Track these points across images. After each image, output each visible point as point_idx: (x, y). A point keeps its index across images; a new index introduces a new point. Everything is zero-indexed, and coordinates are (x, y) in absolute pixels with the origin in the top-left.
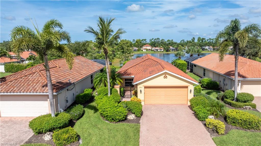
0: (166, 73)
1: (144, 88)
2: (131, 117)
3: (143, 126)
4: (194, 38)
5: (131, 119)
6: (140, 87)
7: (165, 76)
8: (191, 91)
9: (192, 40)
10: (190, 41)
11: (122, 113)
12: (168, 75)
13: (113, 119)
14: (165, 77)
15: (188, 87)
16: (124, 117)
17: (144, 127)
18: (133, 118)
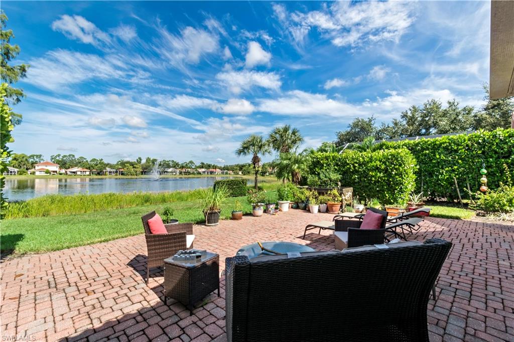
4: (140, 159)
9: (137, 161)
10: (135, 162)
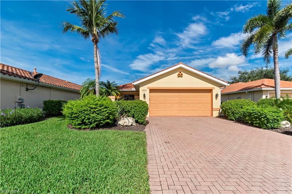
0: (180, 68)
1: (150, 92)
2: (126, 121)
3: (153, 135)
5: (125, 124)
6: (143, 90)
7: (179, 74)
8: (217, 96)
11: (106, 108)
12: (184, 73)
13: (83, 123)
14: (180, 76)
15: (213, 90)
16: (108, 118)
17: (156, 138)
18: (130, 124)
